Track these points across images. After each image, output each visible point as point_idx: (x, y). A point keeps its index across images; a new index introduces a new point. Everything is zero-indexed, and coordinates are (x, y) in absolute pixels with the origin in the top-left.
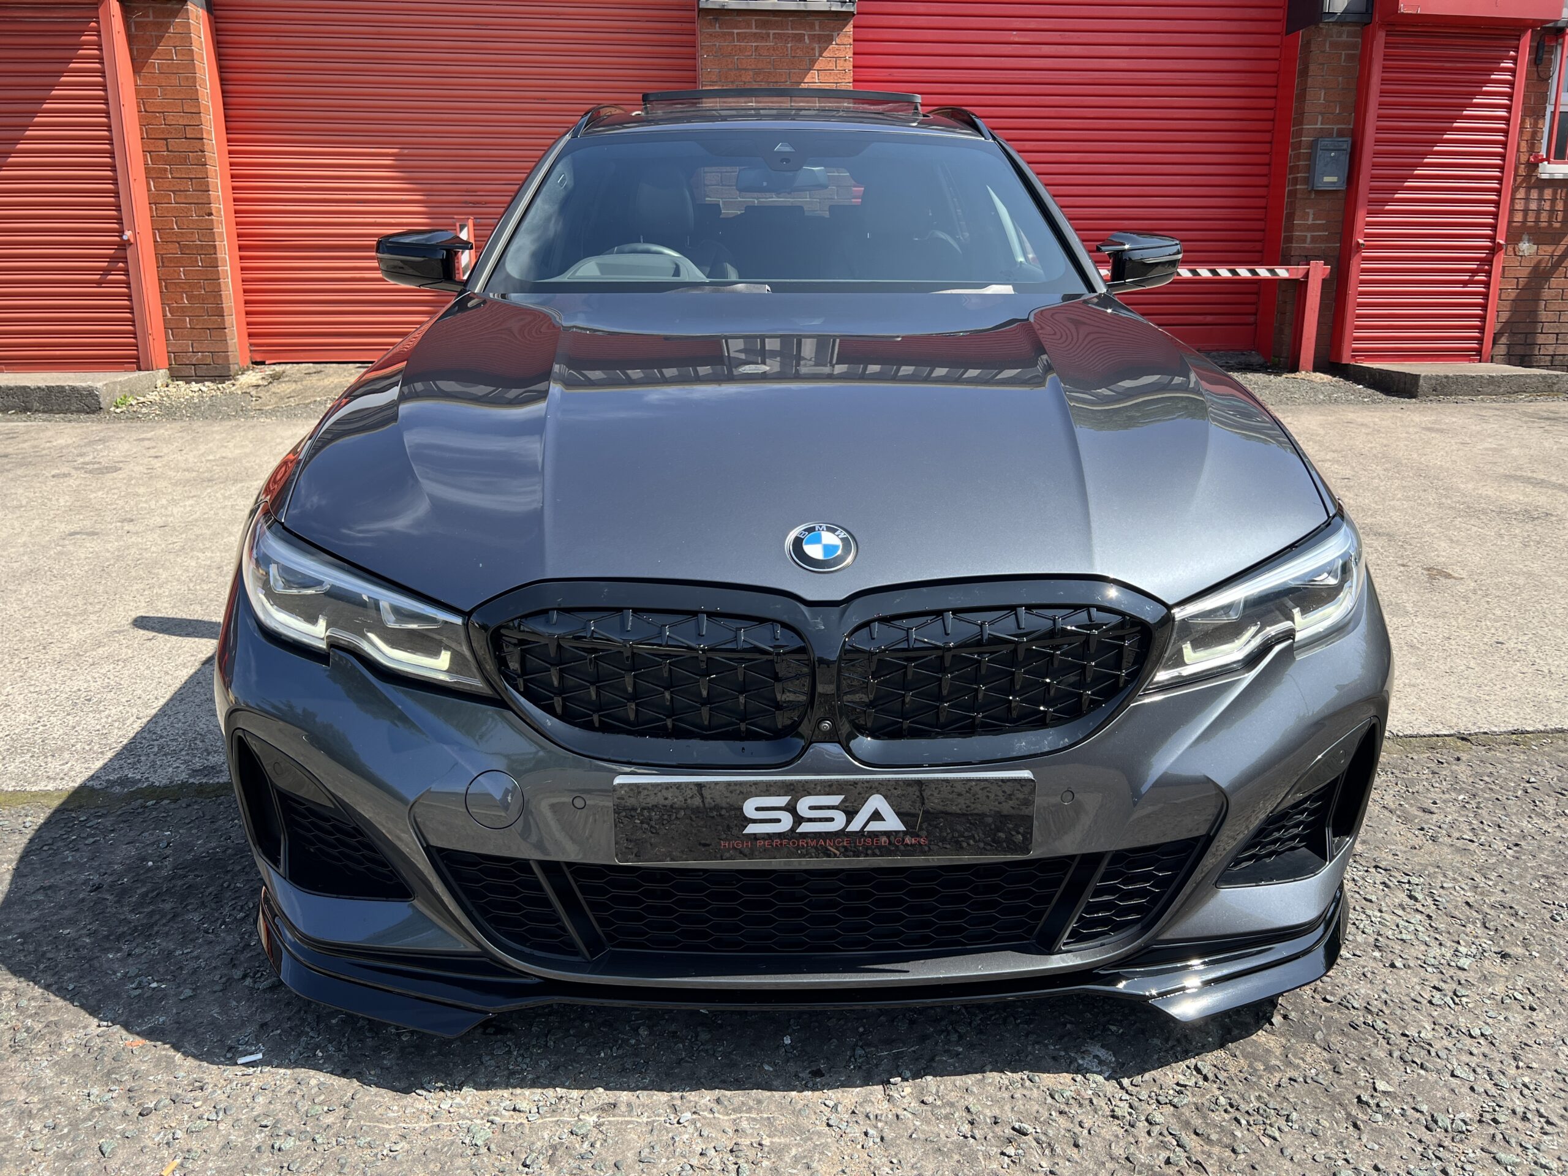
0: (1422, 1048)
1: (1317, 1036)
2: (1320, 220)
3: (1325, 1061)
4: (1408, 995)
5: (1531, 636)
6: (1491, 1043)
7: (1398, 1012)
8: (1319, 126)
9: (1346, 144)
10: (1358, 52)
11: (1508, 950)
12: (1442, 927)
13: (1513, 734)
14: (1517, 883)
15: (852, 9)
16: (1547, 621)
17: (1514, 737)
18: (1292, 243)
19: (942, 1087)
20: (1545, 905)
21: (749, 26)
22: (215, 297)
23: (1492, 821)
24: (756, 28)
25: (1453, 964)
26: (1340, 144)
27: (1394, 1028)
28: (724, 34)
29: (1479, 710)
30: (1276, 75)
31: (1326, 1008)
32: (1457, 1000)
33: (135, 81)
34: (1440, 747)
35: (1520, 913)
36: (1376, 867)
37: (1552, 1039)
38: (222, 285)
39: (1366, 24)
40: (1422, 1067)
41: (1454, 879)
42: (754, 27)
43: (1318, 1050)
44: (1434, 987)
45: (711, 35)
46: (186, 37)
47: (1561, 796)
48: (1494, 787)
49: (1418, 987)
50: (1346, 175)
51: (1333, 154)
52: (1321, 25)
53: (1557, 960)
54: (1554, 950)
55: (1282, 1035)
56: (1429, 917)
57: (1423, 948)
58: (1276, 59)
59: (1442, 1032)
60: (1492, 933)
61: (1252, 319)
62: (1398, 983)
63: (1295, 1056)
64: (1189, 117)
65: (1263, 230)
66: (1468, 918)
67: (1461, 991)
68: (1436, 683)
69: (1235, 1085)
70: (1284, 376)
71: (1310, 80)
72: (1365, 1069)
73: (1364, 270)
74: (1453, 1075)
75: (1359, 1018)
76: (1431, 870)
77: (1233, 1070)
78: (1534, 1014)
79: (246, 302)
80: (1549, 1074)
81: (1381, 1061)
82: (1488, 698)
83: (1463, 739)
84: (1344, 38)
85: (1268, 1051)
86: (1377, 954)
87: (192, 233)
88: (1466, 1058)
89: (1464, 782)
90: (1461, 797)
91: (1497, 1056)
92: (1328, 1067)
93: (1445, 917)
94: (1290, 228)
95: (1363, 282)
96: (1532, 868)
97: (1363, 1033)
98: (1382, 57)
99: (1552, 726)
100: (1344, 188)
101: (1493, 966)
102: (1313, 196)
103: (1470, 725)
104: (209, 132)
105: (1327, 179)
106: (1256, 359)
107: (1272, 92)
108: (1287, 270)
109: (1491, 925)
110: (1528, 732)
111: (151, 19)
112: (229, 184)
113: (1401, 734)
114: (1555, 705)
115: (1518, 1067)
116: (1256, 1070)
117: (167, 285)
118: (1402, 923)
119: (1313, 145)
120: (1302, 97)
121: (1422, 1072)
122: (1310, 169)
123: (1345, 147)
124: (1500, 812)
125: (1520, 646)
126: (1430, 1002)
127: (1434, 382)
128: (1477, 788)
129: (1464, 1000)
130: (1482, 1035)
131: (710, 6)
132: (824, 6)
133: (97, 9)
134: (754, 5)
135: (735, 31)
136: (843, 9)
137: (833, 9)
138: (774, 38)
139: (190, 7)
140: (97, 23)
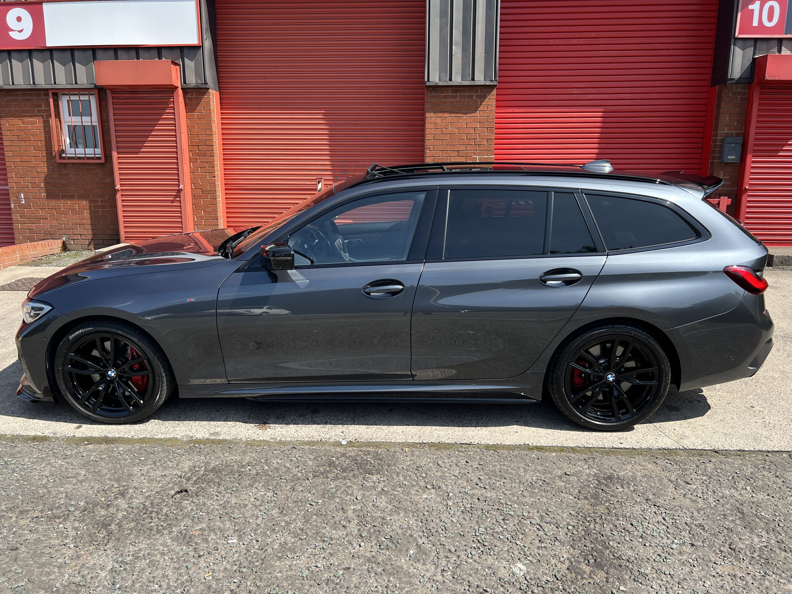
0: (644, 576)
1: (604, 569)
2: (726, 176)
3: (605, 578)
4: (646, 556)
5: (769, 404)
6: (672, 577)
7: (640, 562)
8: (726, 132)
9: (740, 140)
10: (747, 96)
11: (695, 543)
12: (671, 531)
13: (739, 451)
14: (710, 516)
15: (495, 84)
16: (780, 397)
17: (739, 452)
19: (462, 573)
20: (718, 526)
21: (448, 92)
22: (215, 212)
23: (712, 490)
24: (451, 93)
25: (669, 546)
26: (737, 140)
27: (636, 568)
28: (437, 96)
29: (728, 439)
30: (705, 106)
31: (612, 559)
32: (665, 560)
33: (187, 122)
34: (705, 455)
35: (706, 529)
36: (655, 505)
37: (697, 578)
38: (218, 207)
39: (751, 83)
40: (641, 583)
41: (685, 513)
43: (604, 573)
44: (658, 555)
45: (431, 96)
46: (208, 103)
47: (748, 481)
48: (721, 475)
49: (652, 554)
50: (740, 155)
51: (733, 145)
52: (727, 84)
53: (714, 549)
54: (714, 545)
55: (592, 567)
56: (668, 527)
57: (660, 539)
58: (706, 98)
59: (654, 571)
60: (691, 536)
62: (644, 552)
63: (594, 575)
64: (661, 126)
66: (684, 529)
67: (668, 557)
68: (714, 425)
69: (568, 583)
71: (721, 110)
72: (618, 582)
73: (749, 201)
74: (651, 587)
75: (623, 563)
76: (677, 508)
77: (569, 577)
78: (695, 568)
79: (227, 213)
80: (690, 591)
81: (626, 580)
82: (734, 433)
83: (716, 452)
84: (739, 90)
85: (584, 572)
86: (641, 540)
87: (207, 185)
88: (659, 582)
89: (708, 472)
90: (704, 478)
91: (672, 582)
92: (605, 580)
93: (674, 528)
95: (748, 207)
96: (720, 511)
97: (623, 569)
98: (758, 99)
99: (757, 449)
100: (739, 162)
101: (687, 549)
102: (723, 165)
103: (720, 446)
104: (216, 142)
105: (729, 157)
107: (704, 114)
109: (692, 533)
110: (746, 451)
111: (195, 96)
112: (222, 162)
113: (688, 448)
114: (764, 439)
115: (678, 587)
116: (577, 578)
117: (196, 206)
118: (655, 528)
119: (723, 141)
120: (717, 118)
121: (640, 585)
122: (721, 152)
123: (739, 142)
124: (717, 486)
125: (761, 409)
126: (654, 560)
127: (781, 259)
128: (713, 475)
129: (668, 560)
130: (669, 574)
131: (430, 84)
132: (483, 83)
133: (173, 93)
134: (450, 83)
135: (442, 94)
136: (492, 84)
137: (487, 84)
138: (459, 97)
139: (210, 91)
140: (173, 99)
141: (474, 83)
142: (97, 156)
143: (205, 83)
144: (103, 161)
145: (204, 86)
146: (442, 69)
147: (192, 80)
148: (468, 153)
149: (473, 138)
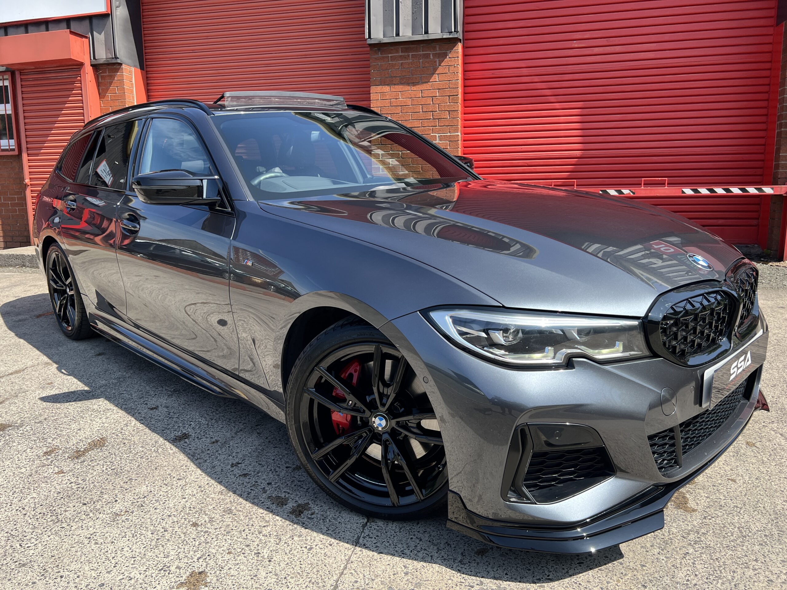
15: (458, 37)
18: (779, 169)
21: (397, 52)
24: (402, 52)
28: (384, 58)
30: (770, 54)
33: (100, 105)
42: (400, 52)
45: (376, 59)
46: (121, 81)
58: (771, 43)
61: (755, 222)
65: (763, 161)
70: (771, 264)
94: (778, 158)
106: (757, 250)
107: (768, 66)
108: (772, 188)
111: (107, 74)
131: (373, 42)
132: (439, 36)
133: (80, 70)
134: (398, 39)
135: (390, 55)
136: (451, 36)
137: (444, 37)
138: (412, 57)
139: (124, 66)
140: (80, 77)
141: (428, 36)
142: (11, 147)
143: (115, 58)
144: (16, 153)
145: (114, 61)
146: (387, 22)
147: (102, 55)
148: (425, 129)
149: (431, 110)
